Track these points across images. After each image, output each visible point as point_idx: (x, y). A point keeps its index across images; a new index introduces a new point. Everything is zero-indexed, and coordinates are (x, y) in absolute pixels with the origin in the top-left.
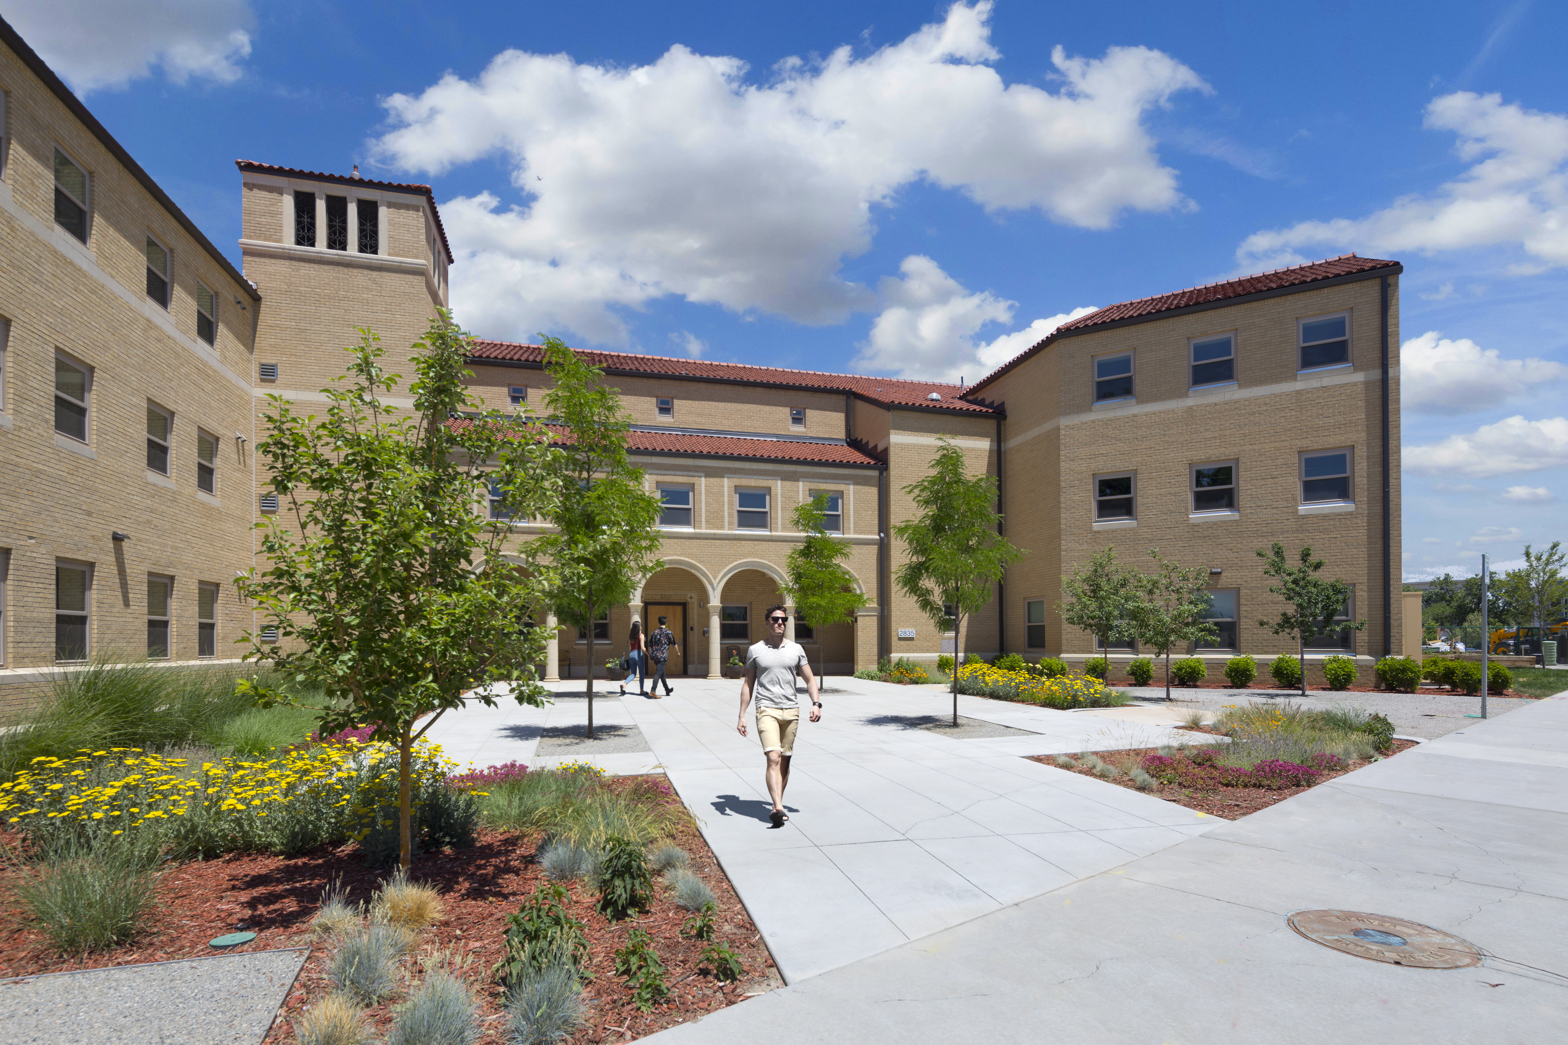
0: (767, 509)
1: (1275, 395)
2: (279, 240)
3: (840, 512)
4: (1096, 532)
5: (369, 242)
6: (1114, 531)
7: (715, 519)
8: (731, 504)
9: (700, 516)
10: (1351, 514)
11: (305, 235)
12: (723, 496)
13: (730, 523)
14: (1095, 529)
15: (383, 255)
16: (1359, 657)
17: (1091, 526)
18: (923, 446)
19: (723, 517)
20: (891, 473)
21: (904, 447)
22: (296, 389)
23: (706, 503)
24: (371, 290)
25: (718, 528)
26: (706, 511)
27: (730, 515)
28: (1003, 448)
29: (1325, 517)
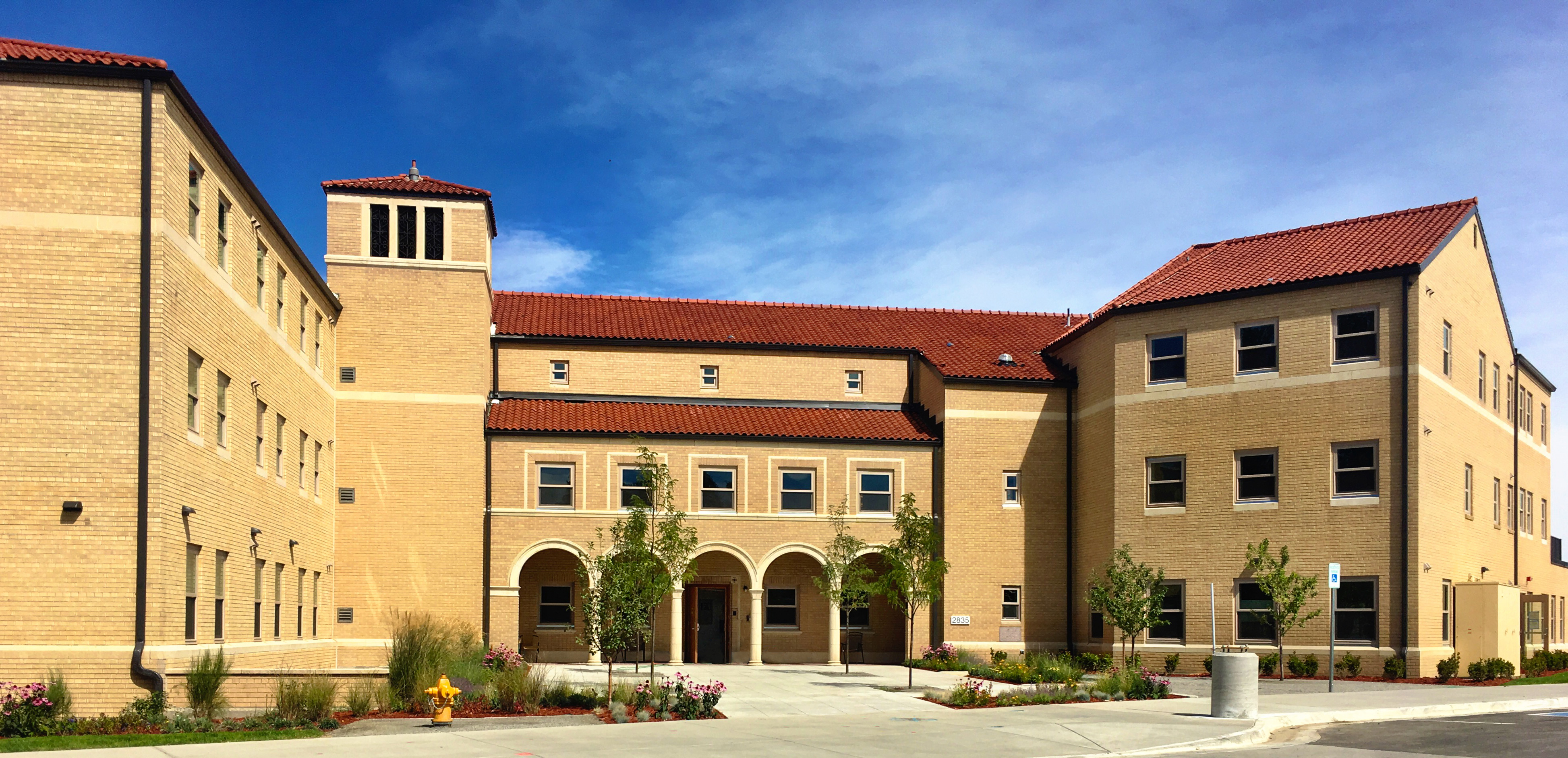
0: (813, 490)
1: (1312, 386)
2: (358, 254)
3: (890, 492)
4: (1147, 517)
5: (435, 250)
6: (1163, 517)
7: (758, 502)
8: (774, 484)
9: (743, 498)
10: (1375, 507)
11: (379, 247)
12: (767, 478)
13: (774, 506)
14: (1146, 514)
15: (448, 260)
16: (1381, 648)
17: (1143, 512)
18: (982, 419)
19: (766, 500)
20: (946, 449)
21: (960, 422)
22: (370, 390)
23: (749, 485)
24: (437, 294)
25: (761, 511)
26: (749, 493)
27: (774, 497)
28: (1073, 419)
29: (1353, 509)
